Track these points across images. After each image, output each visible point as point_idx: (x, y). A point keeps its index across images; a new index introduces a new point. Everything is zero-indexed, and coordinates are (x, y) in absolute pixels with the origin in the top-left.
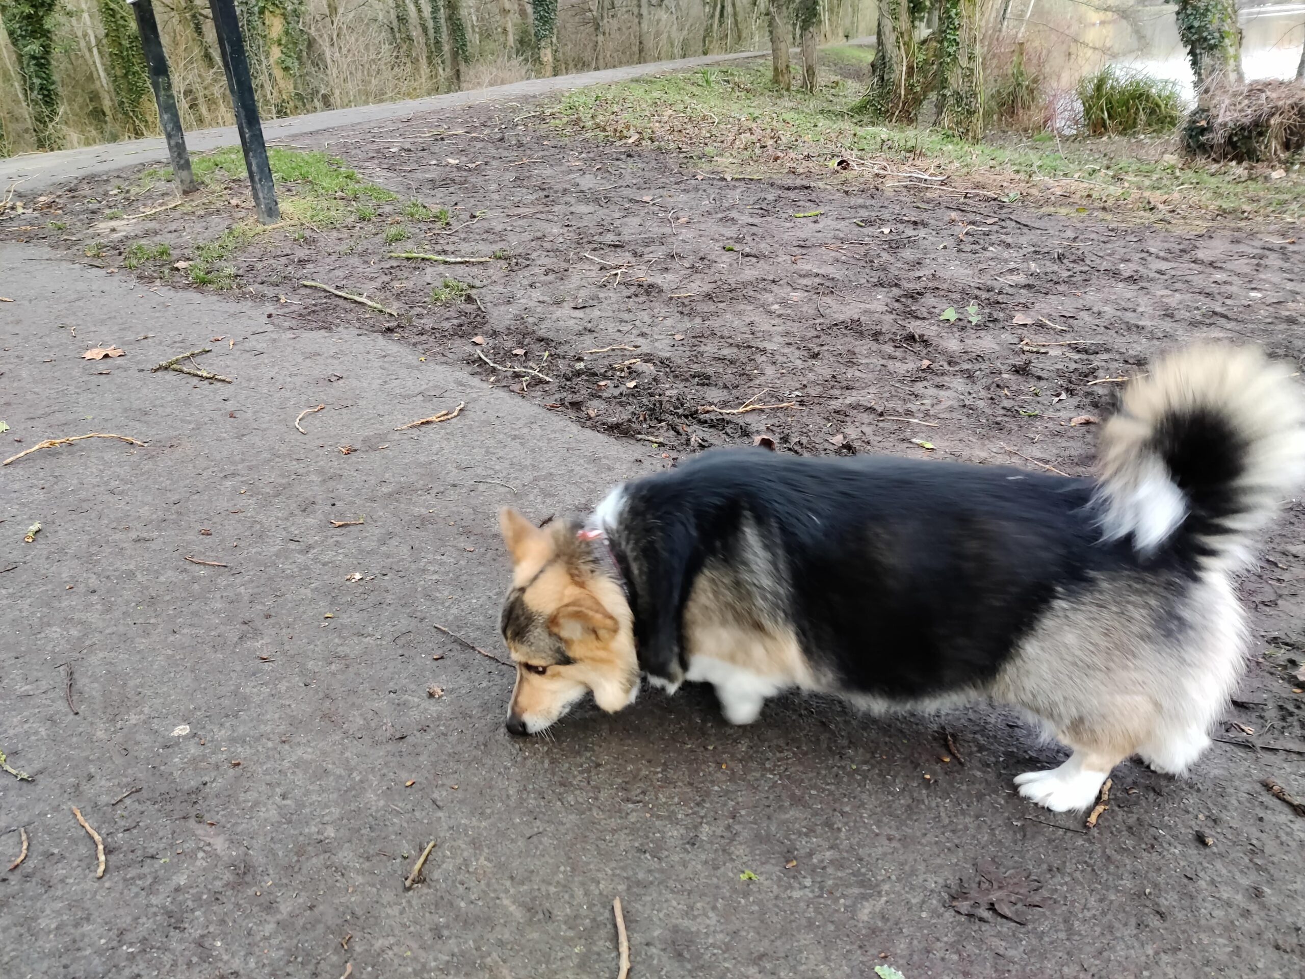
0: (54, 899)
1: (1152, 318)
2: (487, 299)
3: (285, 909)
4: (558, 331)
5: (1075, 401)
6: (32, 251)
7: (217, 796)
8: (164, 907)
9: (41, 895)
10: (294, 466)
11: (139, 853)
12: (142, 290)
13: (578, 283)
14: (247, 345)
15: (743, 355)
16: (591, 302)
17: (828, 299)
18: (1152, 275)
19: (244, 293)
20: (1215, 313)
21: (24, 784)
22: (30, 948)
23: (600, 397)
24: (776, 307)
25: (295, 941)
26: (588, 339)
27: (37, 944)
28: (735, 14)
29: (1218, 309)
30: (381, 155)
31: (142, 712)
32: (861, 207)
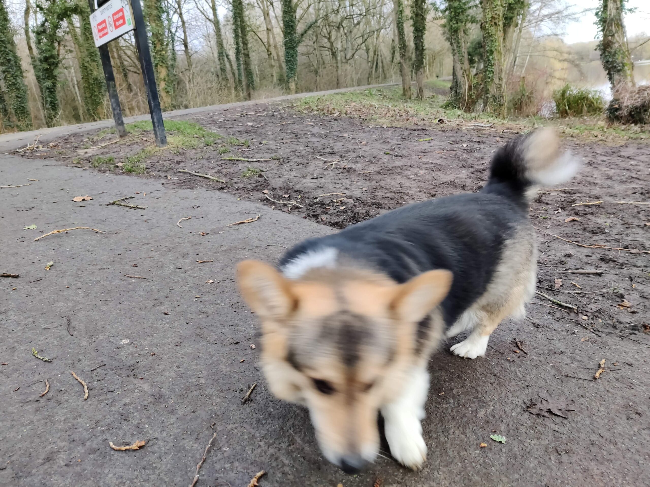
0: (63, 408)
1: (601, 180)
2: (270, 175)
3: (180, 413)
4: (304, 188)
5: (566, 212)
6: (47, 162)
7: (144, 367)
8: (119, 411)
9: (56, 406)
10: (178, 240)
11: (105, 389)
12: (100, 175)
13: (314, 169)
14: (152, 195)
15: (397, 196)
16: (321, 176)
17: (438, 173)
18: (599, 162)
19: (150, 175)
20: (633, 177)
21: (47, 363)
22: (51, 428)
23: (327, 213)
24: (412, 176)
25: (186, 426)
26: (320, 191)
27: (54, 427)
28: (383, 67)
29: (634, 176)
30: (214, 122)
31: (105, 335)
32: (451, 136)
